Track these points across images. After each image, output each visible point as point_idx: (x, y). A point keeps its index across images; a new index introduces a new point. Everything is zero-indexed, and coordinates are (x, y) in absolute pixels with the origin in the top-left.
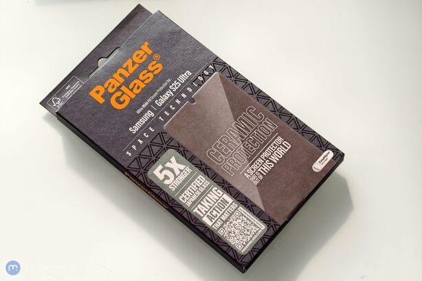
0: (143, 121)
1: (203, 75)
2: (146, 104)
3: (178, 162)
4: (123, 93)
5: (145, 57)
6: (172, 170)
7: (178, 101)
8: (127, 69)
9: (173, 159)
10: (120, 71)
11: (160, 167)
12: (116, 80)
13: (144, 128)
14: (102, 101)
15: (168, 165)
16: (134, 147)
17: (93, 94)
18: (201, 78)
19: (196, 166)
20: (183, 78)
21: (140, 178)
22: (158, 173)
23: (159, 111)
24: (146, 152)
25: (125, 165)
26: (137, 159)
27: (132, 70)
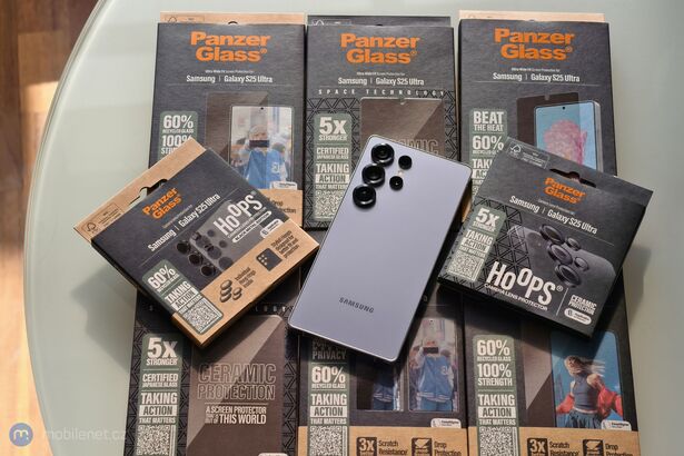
0: (354, 81)
1: (430, 93)
2: (370, 74)
3: (345, 127)
4: (364, 54)
5: (406, 46)
6: (334, 128)
7: (392, 92)
8: (384, 42)
9: (343, 122)
10: (378, 39)
11: (330, 119)
12: (369, 42)
13: (349, 87)
14: (344, 45)
15: (336, 122)
16: (328, 91)
17: (344, 36)
18: (425, 93)
19: (353, 140)
20: (414, 81)
21: (309, 113)
22: (324, 121)
23: (372, 85)
24: (332, 102)
25: (309, 96)
26: (322, 100)
27: (387, 45)
